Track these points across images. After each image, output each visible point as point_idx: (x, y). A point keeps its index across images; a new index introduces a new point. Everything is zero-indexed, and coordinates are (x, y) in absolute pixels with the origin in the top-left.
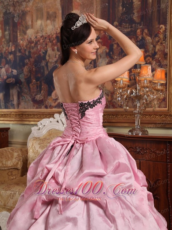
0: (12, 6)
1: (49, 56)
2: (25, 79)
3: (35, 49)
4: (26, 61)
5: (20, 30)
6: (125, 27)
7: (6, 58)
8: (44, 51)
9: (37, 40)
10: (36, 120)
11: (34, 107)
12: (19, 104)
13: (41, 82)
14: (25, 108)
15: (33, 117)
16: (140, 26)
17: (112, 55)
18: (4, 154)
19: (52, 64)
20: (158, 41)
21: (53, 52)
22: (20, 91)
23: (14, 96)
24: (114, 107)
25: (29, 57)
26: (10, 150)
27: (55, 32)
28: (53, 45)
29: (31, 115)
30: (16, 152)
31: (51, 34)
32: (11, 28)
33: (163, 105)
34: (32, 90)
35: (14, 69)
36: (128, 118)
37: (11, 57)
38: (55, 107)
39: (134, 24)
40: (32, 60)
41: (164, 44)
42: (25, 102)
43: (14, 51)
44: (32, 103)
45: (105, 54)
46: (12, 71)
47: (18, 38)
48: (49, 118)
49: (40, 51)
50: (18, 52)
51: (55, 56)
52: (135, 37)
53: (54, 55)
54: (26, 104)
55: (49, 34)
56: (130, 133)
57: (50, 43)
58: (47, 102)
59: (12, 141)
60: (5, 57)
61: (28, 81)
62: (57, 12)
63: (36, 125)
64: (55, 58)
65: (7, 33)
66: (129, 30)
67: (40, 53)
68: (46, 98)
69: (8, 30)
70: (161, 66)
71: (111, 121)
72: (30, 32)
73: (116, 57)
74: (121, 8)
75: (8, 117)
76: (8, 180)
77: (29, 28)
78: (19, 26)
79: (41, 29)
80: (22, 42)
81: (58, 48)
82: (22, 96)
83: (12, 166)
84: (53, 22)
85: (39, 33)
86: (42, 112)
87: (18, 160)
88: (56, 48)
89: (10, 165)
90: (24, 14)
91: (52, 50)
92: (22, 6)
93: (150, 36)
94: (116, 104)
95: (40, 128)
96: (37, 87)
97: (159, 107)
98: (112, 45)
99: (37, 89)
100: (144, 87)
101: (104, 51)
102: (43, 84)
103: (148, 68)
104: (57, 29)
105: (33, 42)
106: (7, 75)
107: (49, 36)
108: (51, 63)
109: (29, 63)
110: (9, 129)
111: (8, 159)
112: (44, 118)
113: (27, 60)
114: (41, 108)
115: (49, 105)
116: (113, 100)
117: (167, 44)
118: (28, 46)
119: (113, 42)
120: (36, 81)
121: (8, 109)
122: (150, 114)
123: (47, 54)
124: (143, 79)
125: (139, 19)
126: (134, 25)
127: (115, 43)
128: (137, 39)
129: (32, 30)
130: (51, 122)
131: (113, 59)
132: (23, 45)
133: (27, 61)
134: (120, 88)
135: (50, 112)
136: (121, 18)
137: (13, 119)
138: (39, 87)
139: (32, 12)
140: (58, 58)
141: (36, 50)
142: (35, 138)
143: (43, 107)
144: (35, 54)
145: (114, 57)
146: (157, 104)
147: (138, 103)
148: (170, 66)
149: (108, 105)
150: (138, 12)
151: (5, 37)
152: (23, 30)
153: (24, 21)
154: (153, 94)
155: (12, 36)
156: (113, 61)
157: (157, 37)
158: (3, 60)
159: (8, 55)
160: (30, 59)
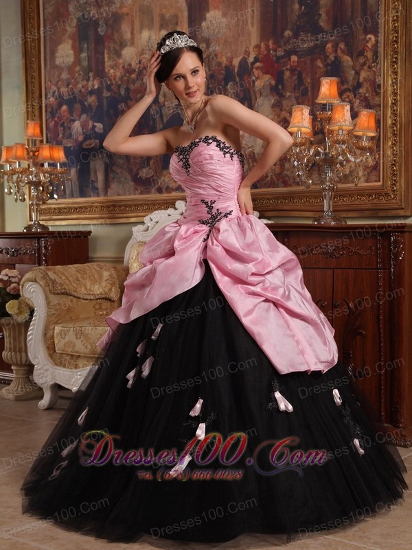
0: (94, 6)
1: (165, 96)
3: (137, 85)
4: (121, 107)
5: (109, 50)
6: (305, 39)
7: (82, 103)
9: (142, 66)
10: (140, 214)
11: (137, 192)
12: (107, 186)
14: (119, 195)
15: (134, 210)
16: (332, 36)
17: (281, 91)
18: (88, 272)
20: (364, 64)
23: (98, 173)
24: (286, 184)
25: (126, 99)
26: (96, 267)
29: (130, 206)
30: (106, 270)
32: (93, 45)
33: (373, 178)
35: (98, 122)
36: (311, 203)
37: (92, 100)
38: (177, 190)
39: (321, 34)
41: (374, 69)
42: (120, 182)
43: (98, 88)
44: (132, 183)
45: (268, 89)
46: (94, 127)
47: (106, 64)
48: (166, 209)
50: (105, 91)
52: (322, 57)
54: (121, 186)
56: (316, 223)
58: (160, 181)
59: (94, 256)
60: (80, 100)
62: (179, 15)
63: (143, 223)
65: (84, 55)
66: (312, 44)
68: (158, 174)
69: (86, 51)
70: (368, 106)
71: (281, 209)
72: (128, 53)
73: (288, 94)
74: (297, 6)
75: (87, 212)
76: (95, 316)
77: (127, 45)
78: (108, 43)
79: (149, 46)
80: (114, 72)
82: (113, 171)
83: (101, 294)
85: (146, 54)
86: (152, 199)
87: (111, 284)
89: (98, 292)
90: (116, 19)
92: (114, 6)
93: (350, 54)
94: (290, 179)
95: (148, 227)
97: (367, 181)
98: (282, 73)
100: (338, 142)
101: (268, 83)
103: (344, 109)
105: (134, 71)
106: (83, 133)
108: (168, 108)
110: (90, 232)
111: (94, 282)
112: (156, 210)
113: (123, 105)
114: (149, 193)
115: (165, 187)
116: (283, 171)
117: (380, 69)
118: (125, 78)
119: (284, 67)
121: (86, 197)
122: (350, 194)
123: (161, 92)
124: (337, 128)
125: (330, 26)
126: (320, 36)
127: (287, 69)
128: (327, 60)
129: (131, 48)
130: (169, 215)
131: (284, 96)
132: (115, 76)
134: (296, 145)
135: (167, 198)
136: (298, 23)
137: (97, 216)
139: (132, 16)
141: (140, 85)
142: (142, 242)
144: (138, 93)
145: (284, 94)
146: (364, 175)
147: (328, 171)
148: (385, 107)
149: (274, 182)
150: (327, 13)
151: (80, 64)
152: (115, 50)
153: (117, 32)
154: (355, 155)
155: (93, 61)
156: (284, 102)
157: (362, 57)
158: (77, 106)
159: (86, 96)
160: (129, 101)
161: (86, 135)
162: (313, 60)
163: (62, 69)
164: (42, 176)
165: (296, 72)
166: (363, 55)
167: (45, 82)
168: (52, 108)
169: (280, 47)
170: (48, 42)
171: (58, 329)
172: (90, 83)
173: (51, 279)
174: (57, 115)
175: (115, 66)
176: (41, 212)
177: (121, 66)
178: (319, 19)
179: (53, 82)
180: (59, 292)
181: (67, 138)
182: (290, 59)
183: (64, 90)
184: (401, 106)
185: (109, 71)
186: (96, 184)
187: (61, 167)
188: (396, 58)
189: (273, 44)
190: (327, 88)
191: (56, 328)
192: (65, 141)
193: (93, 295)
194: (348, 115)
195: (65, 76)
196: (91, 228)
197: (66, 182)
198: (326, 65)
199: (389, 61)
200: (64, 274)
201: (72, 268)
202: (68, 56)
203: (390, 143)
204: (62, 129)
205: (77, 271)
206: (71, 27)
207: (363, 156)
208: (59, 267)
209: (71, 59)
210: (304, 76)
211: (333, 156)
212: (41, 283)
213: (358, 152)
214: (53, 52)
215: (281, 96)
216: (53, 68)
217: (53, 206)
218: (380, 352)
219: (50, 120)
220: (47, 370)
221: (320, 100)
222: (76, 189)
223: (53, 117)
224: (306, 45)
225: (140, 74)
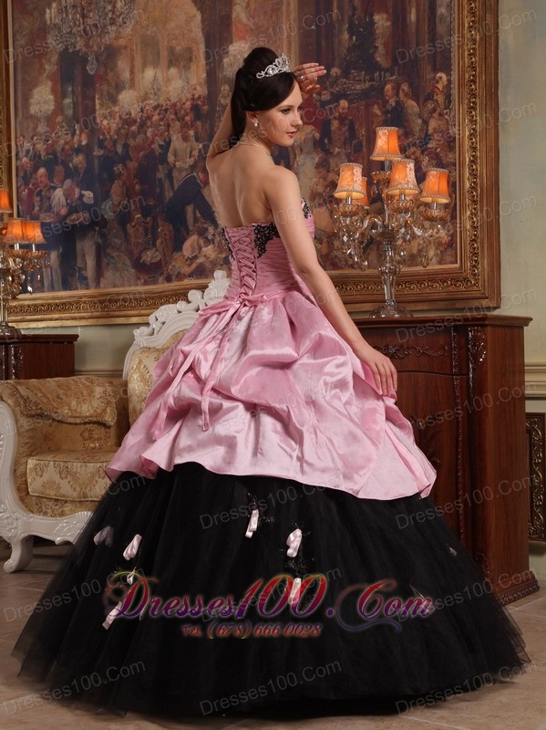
0: (81, 36)
1: (175, 155)
2: (116, 213)
3: (139, 139)
5: (101, 95)
6: (358, 79)
7: (65, 164)
8: (162, 143)
9: (145, 115)
10: (143, 312)
11: (139, 282)
13: (154, 219)
14: (115, 286)
15: (135, 306)
16: (391, 76)
17: (327, 147)
18: (73, 388)
19: (184, 174)
20: (434, 110)
21: (185, 144)
22: (101, 243)
23: (87, 257)
25: (125, 158)
26: (84, 381)
27: (190, 96)
28: (185, 126)
29: (130, 300)
30: (98, 385)
31: (180, 100)
32: (79, 88)
33: (449, 258)
34: (133, 240)
35: (87, 190)
37: (78, 160)
38: (190, 276)
39: (378, 73)
40: (132, 165)
41: (446, 117)
42: (117, 269)
43: (87, 144)
44: (133, 270)
45: (311, 144)
46: (82, 196)
47: (97, 113)
48: (175, 302)
49: (153, 142)
50: (96, 148)
51: (191, 152)
52: (380, 101)
53: (189, 150)
54: (118, 274)
55: (174, 100)
56: (373, 317)
58: (170, 267)
59: (83, 369)
60: (62, 160)
61: (124, 218)
62: (194, 49)
63: (147, 324)
64: (190, 157)
65: (68, 101)
66: (367, 85)
67: (153, 146)
68: (168, 258)
69: (71, 96)
70: (440, 165)
72: (127, 98)
73: (337, 150)
74: (346, 36)
75: (72, 310)
76: (84, 450)
77: (125, 88)
78: (100, 85)
79: (154, 89)
80: (107, 121)
81: (196, 134)
82: (107, 255)
83: (91, 417)
84: (183, 72)
85: (150, 99)
86: (159, 290)
87: (105, 404)
88: (192, 133)
89: (88, 414)
90: (111, 54)
91: (181, 141)
92: (107, 36)
94: (340, 261)
95: (153, 329)
96: (146, 230)
97: (440, 262)
99: (146, 235)
100: (399, 211)
101: (310, 136)
102: (160, 222)
103: (406, 167)
104: (195, 89)
105: (135, 121)
106: (68, 204)
107: (174, 105)
108: (181, 170)
109: (126, 174)
110: (75, 337)
111: (82, 400)
112: (162, 304)
113: (120, 166)
114: (155, 282)
115: (176, 273)
116: (332, 251)
117: (454, 116)
118: (122, 131)
119: (330, 115)
120: (142, 215)
121: (71, 289)
122: (418, 279)
123: (171, 148)
124: (397, 192)
125: (389, 61)
127: (335, 118)
128: (386, 106)
129: (131, 91)
130: (180, 312)
131: (332, 153)
132: (110, 128)
133: (119, 168)
134: (345, 215)
135: (178, 288)
136: (348, 58)
137: (86, 314)
138: (150, 231)
139: (132, 50)
140: (198, 157)
141: (143, 140)
142: (146, 348)
143: (161, 279)
144: (141, 151)
145: (332, 151)
146: (436, 255)
147: (388, 249)
148: (462, 165)
150: (385, 45)
151: (62, 114)
152: (109, 94)
153: (111, 71)
154: (423, 227)
155: (80, 109)
156: (331, 161)
157: (431, 102)
158: (59, 168)
159: (71, 155)
160: (128, 162)
161: (71, 207)
162: (368, 106)
163: (39, 120)
164: (11, 261)
165: (347, 122)
166: (432, 99)
167: (16, 138)
168: (25, 172)
169: (325, 89)
170: (19, 84)
171: (31, 462)
172: (76, 138)
173: (22, 397)
174: (32, 181)
175: (108, 116)
176: (11, 311)
177: (118, 115)
178: (374, 52)
179: (27, 137)
180: (33, 413)
181: (46, 211)
182: (338, 105)
184: (481, 163)
185: (102, 121)
186: (84, 272)
187: (37, 249)
188: (474, 103)
190: (385, 141)
191: (30, 461)
192: (42, 216)
193: (79, 417)
194: (411, 176)
195: (42, 128)
196: (79, 331)
197: (44, 270)
198: (385, 113)
199: (466, 107)
200: (40, 390)
201: (52, 382)
202: (46, 102)
203: (468, 213)
204: (38, 199)
205: (58, 386)
206: (50, 68)
207: (433, 229)
208: (33, 381)
209: (51, 107)
210: (356, 126)
211: (393, 228)
212: (9, 401)
213: (427, 224)
214: (27, 98)
215: (328, 152)
216: (27, 118)
217: (27, 303)
218: (457, 484)
219: (23, 188)
220: (17, 519)
221: (376, 157)
222: (58, 278)
223: (26, 184)
224: (358, 87)
225: (143, 125)
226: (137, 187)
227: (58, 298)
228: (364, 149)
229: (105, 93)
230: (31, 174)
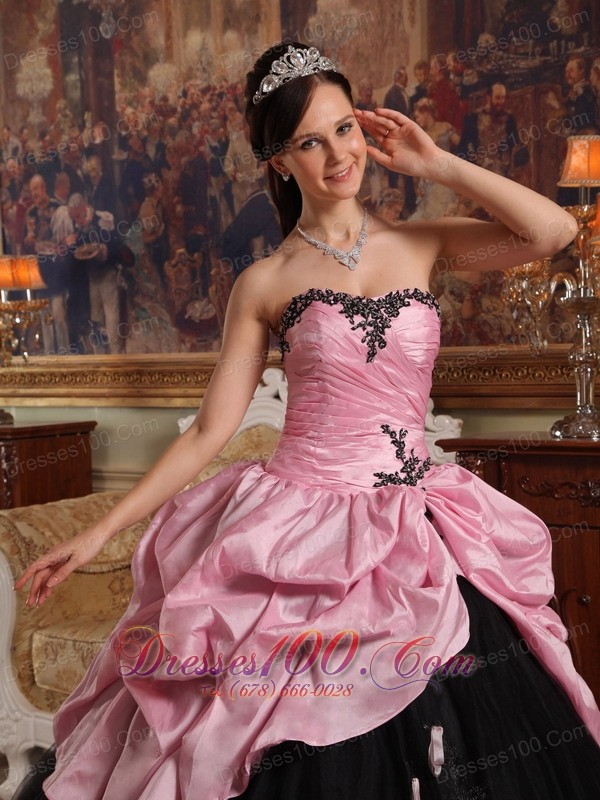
1: (236, 162)
2: (147, 245)
3: (181, 137)
4: (150, 181)
5: (123, 69)
6: (522, 51)
7: (70, 171)
8: (215, 144)
9: (189, 101)
10: (191, 391)
11: (183, 347)
12: (124, 332)
13: (205, 256)
14: (148, 351)
15: (178, 383)
16: (578, 46)
19: (249, 191)
21: (250, 147)
22: (126, 288)
23: (106, 307)
24: (484, 340)
25: (160, 165)
29: (171, 374)
32: (90, 59)
34: (173, 285)
35: (103, 210)
36: (538, 379)
37: (90, 165)
39: (555, 42)
40: (171, 175)
42: (150, 327)
43: (103, 143)
44: (174, 330)
46: (96, 218)
47: (117, 97)
49: (201, 143)
50: (116, 149)
52: (558, 86)
54: (152, 334)
55: (232, 80)
56: (558, 433)
57: (238, 114)
59: (104, 468)
60: (66, 165)
61: (159, 252)
62: (263, 3)
64: (259, 167)
65: (73, 77)
66: (537, 61)
67: (202, 148)
69: (77, 70)
71: (476, 392)
72: (162, 76)
73: (487, 160)
75: (85, 383)
76: (113, 609)
77: (158, 60)
78: (121, 55)
79: (201, 63)
80: (135, 116)
82: (135, 306)
84: (246, 37)
85: (196, 77)
89: (119, 557)
90: (136, 7)
91: (245, 140)
94: (492, 329)
96: (193, 272)
98: (475, 119)
99: (193, 280)
102: (214, 261)
105: (174, 111)
106: (76, 230)
107: (235, 87)
108: (244, 185)
109: (161, 188)
110: (92, 425)
113: (153, 177)
116: (478, 314)
118: (155, 125)
119: (477, 106)
120: (187, 250)
121: (82, 352)
123: (229, 152)
126: (553, 45)
127: (484, 112)
128: (567, 94)
129: (167, 66)
132: (136, 120)
133: (150, 179)
136: (507, 19)
137: (105, 391)
138: (198, 273)
141: (186, 138)
143: (216, 344)
144: (183, 155)
145: (479, 162)
147: (585, 326)
149: (460, 335)
151: (65, 96)
152: (134, 68)
153: (137, 34)
155: (92, 91)
158: (62, 177)
159: (79, 158)
160: (164, 171)
161: (81, 234)
162: (539, 94)
163: (30, 104)
165: (504, 118)
168: (13, 181)
169: (469, 65)
170: (1, 51)
171: (39, 639)
172: (86, 133)
173: (23, 539)
174: (23, 194)
175: (133, 102)
177: (148, 100)
178: (549, 11)
179: (13, 129)
181: (44, 239)
182: (490, 92)
183: (35, 145)
185: (124, 109)
186: (102, 330)
189: (455, 60)
190: (584, 158)
191: (36, 637)
192: (39, 245)
193: (106, 563)
195: (35, 117)
196: (96, 416)
197: (44, 325)
198: (566, 104)
200: (48, 525)
202: (41, 79)
204: (32, 220)
205: (75, 516)
206: (45, 26)
208: (36, 509)
209: (48, 85)
210: (519, 125)
212: (4, 545)
216: (13, 102)
217: (19, 370)
219: (9, 203)
222: (63, 336)
223: (15, 198)
224: (523, 64)
225: (186, 117)
226: (179, 208)
227: (64, 365)
228: (532, 160)
229: (128, 67)
230: (21, 184)
